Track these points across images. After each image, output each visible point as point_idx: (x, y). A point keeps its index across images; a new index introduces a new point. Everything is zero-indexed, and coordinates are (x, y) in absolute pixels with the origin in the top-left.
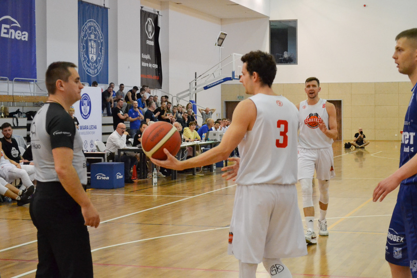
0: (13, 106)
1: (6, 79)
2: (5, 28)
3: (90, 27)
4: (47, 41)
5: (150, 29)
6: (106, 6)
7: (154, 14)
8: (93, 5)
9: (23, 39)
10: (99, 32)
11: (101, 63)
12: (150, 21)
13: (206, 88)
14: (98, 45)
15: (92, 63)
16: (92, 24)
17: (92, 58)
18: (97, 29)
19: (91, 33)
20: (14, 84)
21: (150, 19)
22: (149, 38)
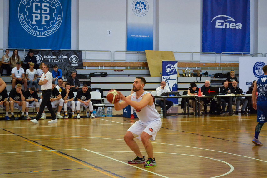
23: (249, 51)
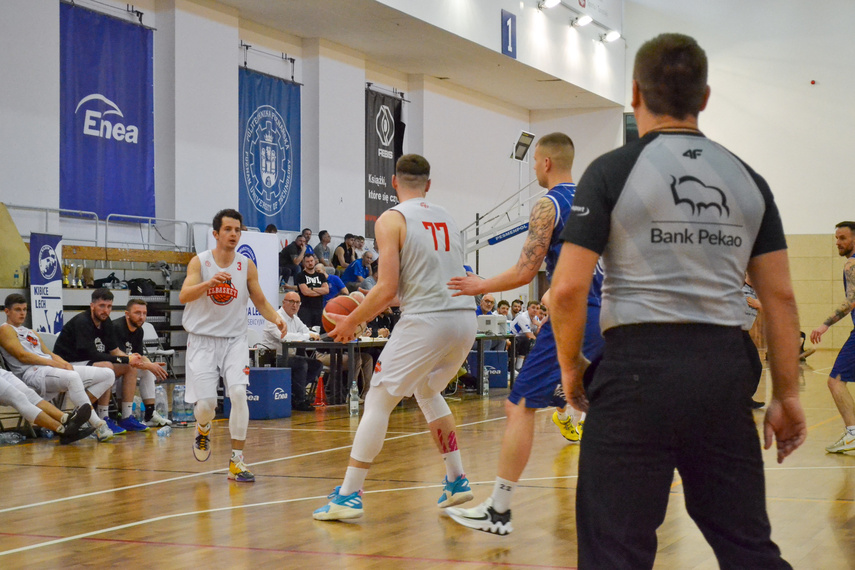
0: (106, 267)
1: (91, 217)
2: (92, 118)
3: (263, 121)
4: (176, 144)
5: (386, 127)
6: (296, 80)
7: (395, 99)
8: (271, 78)
9: (128, 140)
10: (283, 131)
11: (285, 191)
12: (385, 113)
13: (492, 241)
14: (280, 155)
15: (267, 189)
16: (268, 114)
17: (267, 181)
18: (279, 123)
19: (265, 132)
20: (109, 228)
21: (385, 107)
22: (383, 144)
23: (153, 214)
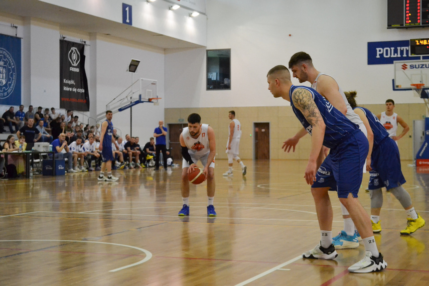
5: (74, 57)
6: (18, 36)
7: (80, 44)
10: (10, 60)
12: (74, 51)
13: (120, 110)
14: (8, 70)
18: (8, 56)
21: (74, 48)
22: (73, 65)
